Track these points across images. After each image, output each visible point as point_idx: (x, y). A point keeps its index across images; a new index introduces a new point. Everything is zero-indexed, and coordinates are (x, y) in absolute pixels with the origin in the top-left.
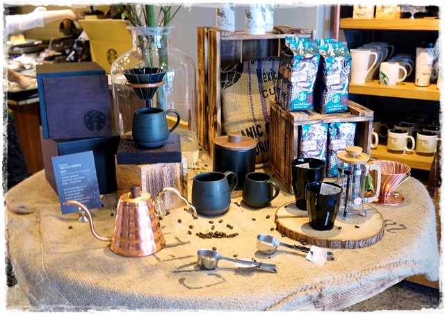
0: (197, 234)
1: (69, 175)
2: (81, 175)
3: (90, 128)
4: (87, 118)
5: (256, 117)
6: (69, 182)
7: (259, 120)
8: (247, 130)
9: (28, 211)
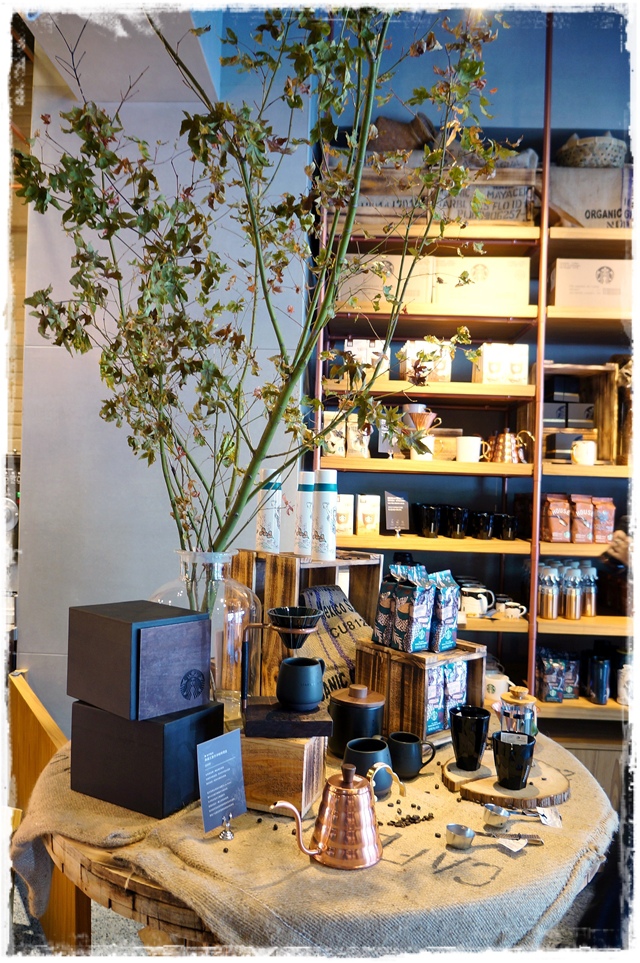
0: (388, 824)
1: (213, 769)
2: (227, 766)
3: (185, 697)
4: (184, 682)
5: (338, 664)
6: (213, 779)
7: (342, 667)
8: (329, 681)
9: (127, 841)
